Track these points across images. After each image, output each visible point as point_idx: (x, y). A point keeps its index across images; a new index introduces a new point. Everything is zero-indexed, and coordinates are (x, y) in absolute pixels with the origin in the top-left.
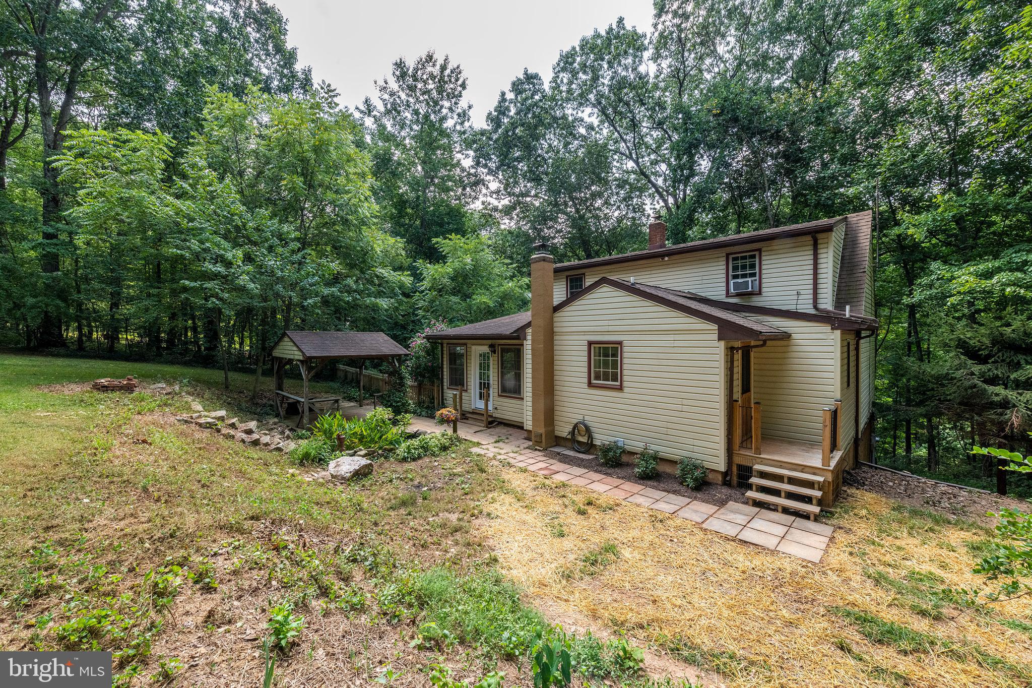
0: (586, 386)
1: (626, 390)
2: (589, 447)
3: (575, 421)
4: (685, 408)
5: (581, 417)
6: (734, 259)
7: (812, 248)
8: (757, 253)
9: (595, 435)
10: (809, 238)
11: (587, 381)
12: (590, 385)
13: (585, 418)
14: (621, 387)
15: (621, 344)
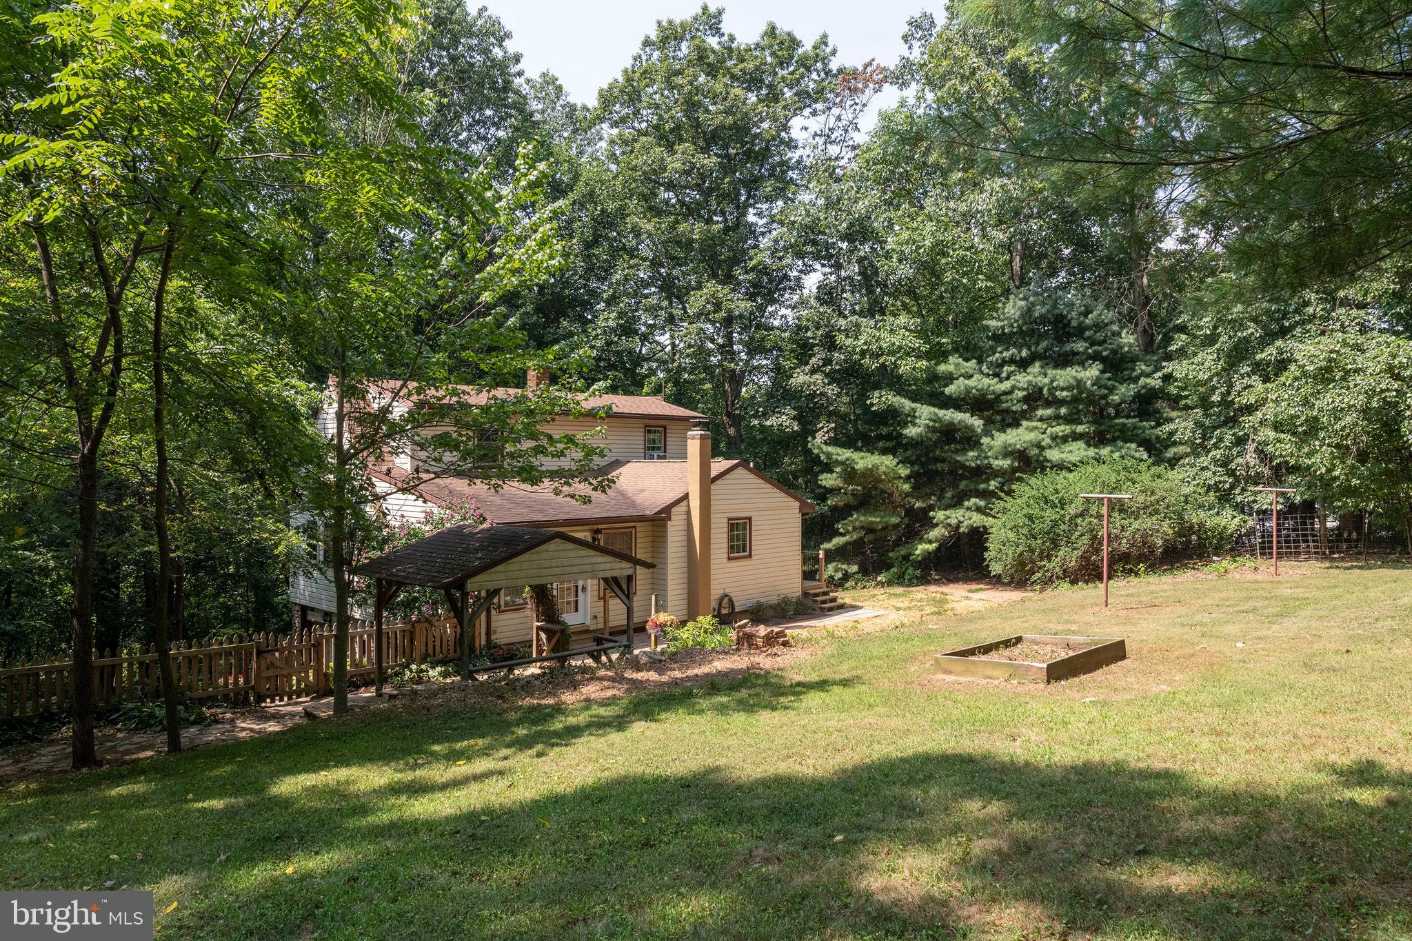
0: (726, 560)
1: (753, 557)
2: (733, 615)
3: (720, 595)
5: (724, 591)
6: (648, 431)
8: (662, 429)
9: (736, 604)
11: (726, 555)
12: (729, 559)
13: (727, 591)
14: (750, 556)
15: (750, 519)
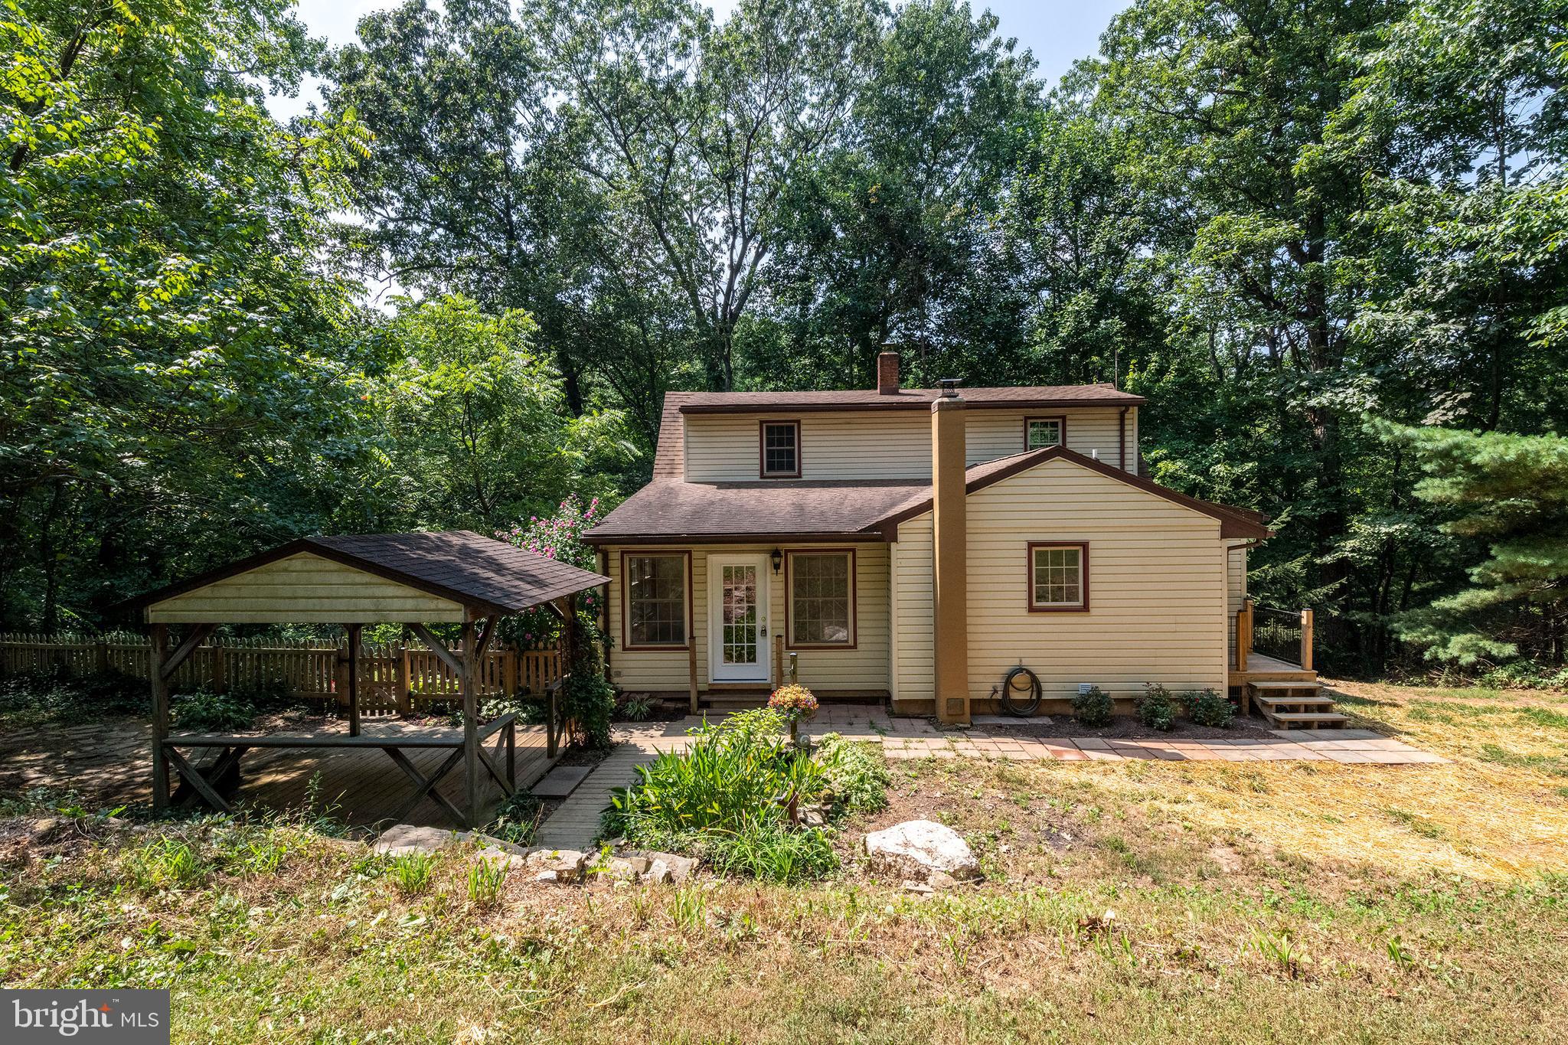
0: (1025, 612)
1: (1093, 611)
2: (1036, 705)
3: (1005, 670)
4: (1179, 628)
5: (1016, 662)
6: (1033, 425)
7: (1117, 422)
8: (1060, 421)
9: (1044, 686)
10: (1114, 412)
11: (1025, 604)
12: (1032, 609)
13: (1025, 662)
14: (1086, 608)
15: (1085, 546)
